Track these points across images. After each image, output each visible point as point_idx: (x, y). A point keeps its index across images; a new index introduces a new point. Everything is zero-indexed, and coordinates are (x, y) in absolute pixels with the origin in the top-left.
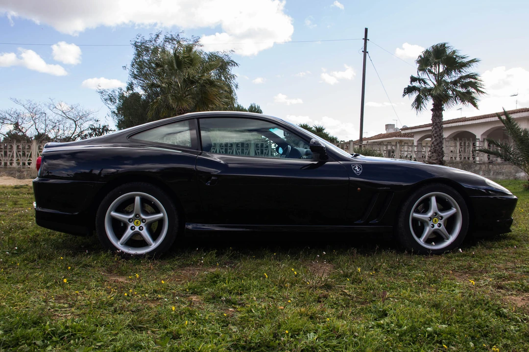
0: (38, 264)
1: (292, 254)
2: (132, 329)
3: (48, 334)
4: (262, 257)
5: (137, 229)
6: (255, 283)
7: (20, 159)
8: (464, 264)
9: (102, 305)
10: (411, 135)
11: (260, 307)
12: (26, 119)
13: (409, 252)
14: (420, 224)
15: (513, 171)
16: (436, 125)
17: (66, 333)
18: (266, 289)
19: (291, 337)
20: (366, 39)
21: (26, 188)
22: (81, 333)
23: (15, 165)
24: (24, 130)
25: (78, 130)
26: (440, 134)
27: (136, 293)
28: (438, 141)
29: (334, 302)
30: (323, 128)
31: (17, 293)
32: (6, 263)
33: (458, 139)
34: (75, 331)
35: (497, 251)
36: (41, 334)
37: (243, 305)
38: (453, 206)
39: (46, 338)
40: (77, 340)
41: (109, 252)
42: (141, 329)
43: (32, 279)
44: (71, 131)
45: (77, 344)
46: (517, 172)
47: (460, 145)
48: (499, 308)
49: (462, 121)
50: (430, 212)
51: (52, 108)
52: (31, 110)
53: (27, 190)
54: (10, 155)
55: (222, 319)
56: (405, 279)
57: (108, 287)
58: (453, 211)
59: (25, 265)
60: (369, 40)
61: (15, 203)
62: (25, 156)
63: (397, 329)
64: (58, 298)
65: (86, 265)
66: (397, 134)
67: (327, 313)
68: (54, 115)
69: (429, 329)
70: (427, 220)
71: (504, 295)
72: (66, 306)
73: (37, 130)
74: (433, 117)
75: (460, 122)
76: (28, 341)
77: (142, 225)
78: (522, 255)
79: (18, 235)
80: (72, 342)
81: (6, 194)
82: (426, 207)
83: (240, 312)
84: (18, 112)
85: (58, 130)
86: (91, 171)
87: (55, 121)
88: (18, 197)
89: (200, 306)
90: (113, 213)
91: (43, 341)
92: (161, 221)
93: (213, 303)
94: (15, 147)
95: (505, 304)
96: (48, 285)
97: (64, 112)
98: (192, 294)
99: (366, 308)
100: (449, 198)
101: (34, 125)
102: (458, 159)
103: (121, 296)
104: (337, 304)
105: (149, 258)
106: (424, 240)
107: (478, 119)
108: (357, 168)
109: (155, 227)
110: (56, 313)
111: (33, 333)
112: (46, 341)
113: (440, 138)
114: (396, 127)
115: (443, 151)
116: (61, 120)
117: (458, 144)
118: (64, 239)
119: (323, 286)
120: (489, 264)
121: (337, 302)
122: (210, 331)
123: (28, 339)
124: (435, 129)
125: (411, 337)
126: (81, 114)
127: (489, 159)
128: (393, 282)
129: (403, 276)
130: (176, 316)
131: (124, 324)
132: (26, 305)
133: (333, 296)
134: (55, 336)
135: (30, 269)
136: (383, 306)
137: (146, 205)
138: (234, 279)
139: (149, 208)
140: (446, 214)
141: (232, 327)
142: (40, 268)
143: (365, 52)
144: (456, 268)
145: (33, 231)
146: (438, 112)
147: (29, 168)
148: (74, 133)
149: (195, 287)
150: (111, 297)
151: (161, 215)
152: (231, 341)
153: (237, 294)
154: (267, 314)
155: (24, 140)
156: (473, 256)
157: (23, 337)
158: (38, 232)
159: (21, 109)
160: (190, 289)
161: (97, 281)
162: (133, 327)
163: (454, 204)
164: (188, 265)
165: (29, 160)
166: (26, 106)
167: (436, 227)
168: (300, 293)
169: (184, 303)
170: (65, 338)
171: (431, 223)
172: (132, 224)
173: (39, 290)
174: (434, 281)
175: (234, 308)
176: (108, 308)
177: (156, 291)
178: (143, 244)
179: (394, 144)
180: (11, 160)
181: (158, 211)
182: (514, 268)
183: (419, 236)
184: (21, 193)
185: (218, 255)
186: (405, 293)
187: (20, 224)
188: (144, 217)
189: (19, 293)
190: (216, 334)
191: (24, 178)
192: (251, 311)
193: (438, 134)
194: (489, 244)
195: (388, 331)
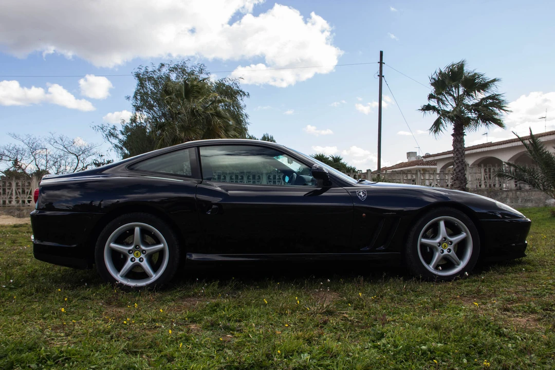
0: (36, 297)
1: (297, 283)
2: (127, 353)
3: (43, 358)
4: (265, 287)
5: (137, 260)
6: (256, 311)
7: (19, 196)
8: (473, 289)
9: (98, 333)
10: (434, 163)
11: (258, 332)
12: (26, 154)
13: (418, 279)
14: (428, 250)
15: (543, 198)
16: (458, 150)
17: (60, 357)
18: (266, 316)
19: (285, 358)
20: (381, 63)
21: (25, 226)
22: (76, 357)
23: (14, 203)
24: (23, 167)
25: (81, 166)
26: (462, 160)
27: (133, 322)
28: (460, 168)
29: (334, 326)
30: (341, 158)
31: (13, 324)
32: (3, 297)
33: (482, 165)
34: (70, 355)
35: (509, 276)
36: (36, 358)
37: (240, 331)
38: (463, 230)
39: (41, 362)
40: (71, 364)
41: (109, 285)
42: (135, 353)
43: (29, 311)
44: (73, 167)
45: (71, 367)
46: (546, 199)
47: (485, 172)
48: (499, 328)
49: (487, 147)
50: (439, 237)
51: (52, 143)
52: (31, 145)
53: (27, 228)
54: (8, 192)
55: (218, 344)
56: (411, 304)
57: (106, 317)
58: (463, 235)
59: (22, 299)
60: (384, 63)
61: (14, 242)
62: (25, 193)
63: (392, 349)
64: (55, 329)
65: (84, 297)
66: (419, 162)
67: (325, 337)
68: (55, 150)
69: (423, 347)
70: (436, 245)
71: (510, 317)
72: (62, 334)
73: (37, 166)
74: (454, 142)
75: (485, 147)
76: (23, 365)
77: (142, 256)
78: (535, 279)
79: (16, 270)
80: (66, 365)
81: (4, 233)
82: (435, 232)
83: (237, 338)
84: (17, 147)
85: (60, 165)
86: (91, 203)
87: (57, 157)
88: (17, 236)
89: (198, 333)
90: (112, 245)
91: (38, 365)
92: (161, 252)
93: (211, 330)
94: (14, 184)
95: (508, 325)
96: (45, 316)
97: (66, 146)
98: (190, 322)
99: (365, 332)
100: (458, 222)
101: (34, 161)
102: (483, 186)
103: (118, 325)
104: (336, 328)
105: (150, 290)
106: (433, 267)
107: (504, 144)
108: (361, 194)
109: (156, 258)
110: (52, 342)
111: (27, 357)
112: (40, 365)
113: (462, 164)
114: (418, 155)
115: (466, 179)
116: (62, 155)
117: (483, 171)
118: (63, 274)
119: (324, 312)
120: (499, 288)
121: (337, 327)
122: (204, 353)
123: (22, 363)
124: (457, 155)
125: (405, 355)
126: (83, 149)
127: (516, 185)
128: (397, 307)
129: (409, 302)
130: (172, 342)
131: (119, 349)
132: (22, 334)
133: (332, 321)
134: (49, 360)
135: (28, 302)
136: (382, 328)
137: (147, 236)
138: (235, 307)
139: (149, 239)
140: (456, 239)
141: (228, 351)
142: (38, 301)
143: (381, 76)
144: (465, 293)
145: (31, 267)
146: (460, 137)
147: (29, 206)
148: (76, 169)
149: (195, 316)
150: (109, 326)
151: (161, 246)
152: (225, 363)
153: (236, 321)
154: (264, 339)
155: (24, 177)
156: (483, 281)
157: (18, 361)
158: (36, 267)
159: (21, 145)
160: (189, 318)
161: (95, 312)
162: (129, 352)
163: (465, 229)
164: (189, 296)
165: (29, 198)
166: (25, 141)
167: (446, 252)
168: (301, 319)
169: (182, 331)
170: (60, 361)
171: (440, 249)
172: (132, 256)
173: (36, 321)
174: (440, 305)
175: (232, 334)
176: (105, 336)
177: (154, 320)
178: (144, 276)
179: (415, 172)
180: (10, 198)
181: (158, 242)
182: (524, 292)
183: (429, 263)
184: (21, 232)
185: (220, 285)
186: (408, 317)
187: (18, 261)
188: (143, 248)
189: (15, 324)
190: (210, 356)
191: (23, 217)
192: (249, 336)
193: (460, 160)
194: (502, 269)
195: (384, 351)
